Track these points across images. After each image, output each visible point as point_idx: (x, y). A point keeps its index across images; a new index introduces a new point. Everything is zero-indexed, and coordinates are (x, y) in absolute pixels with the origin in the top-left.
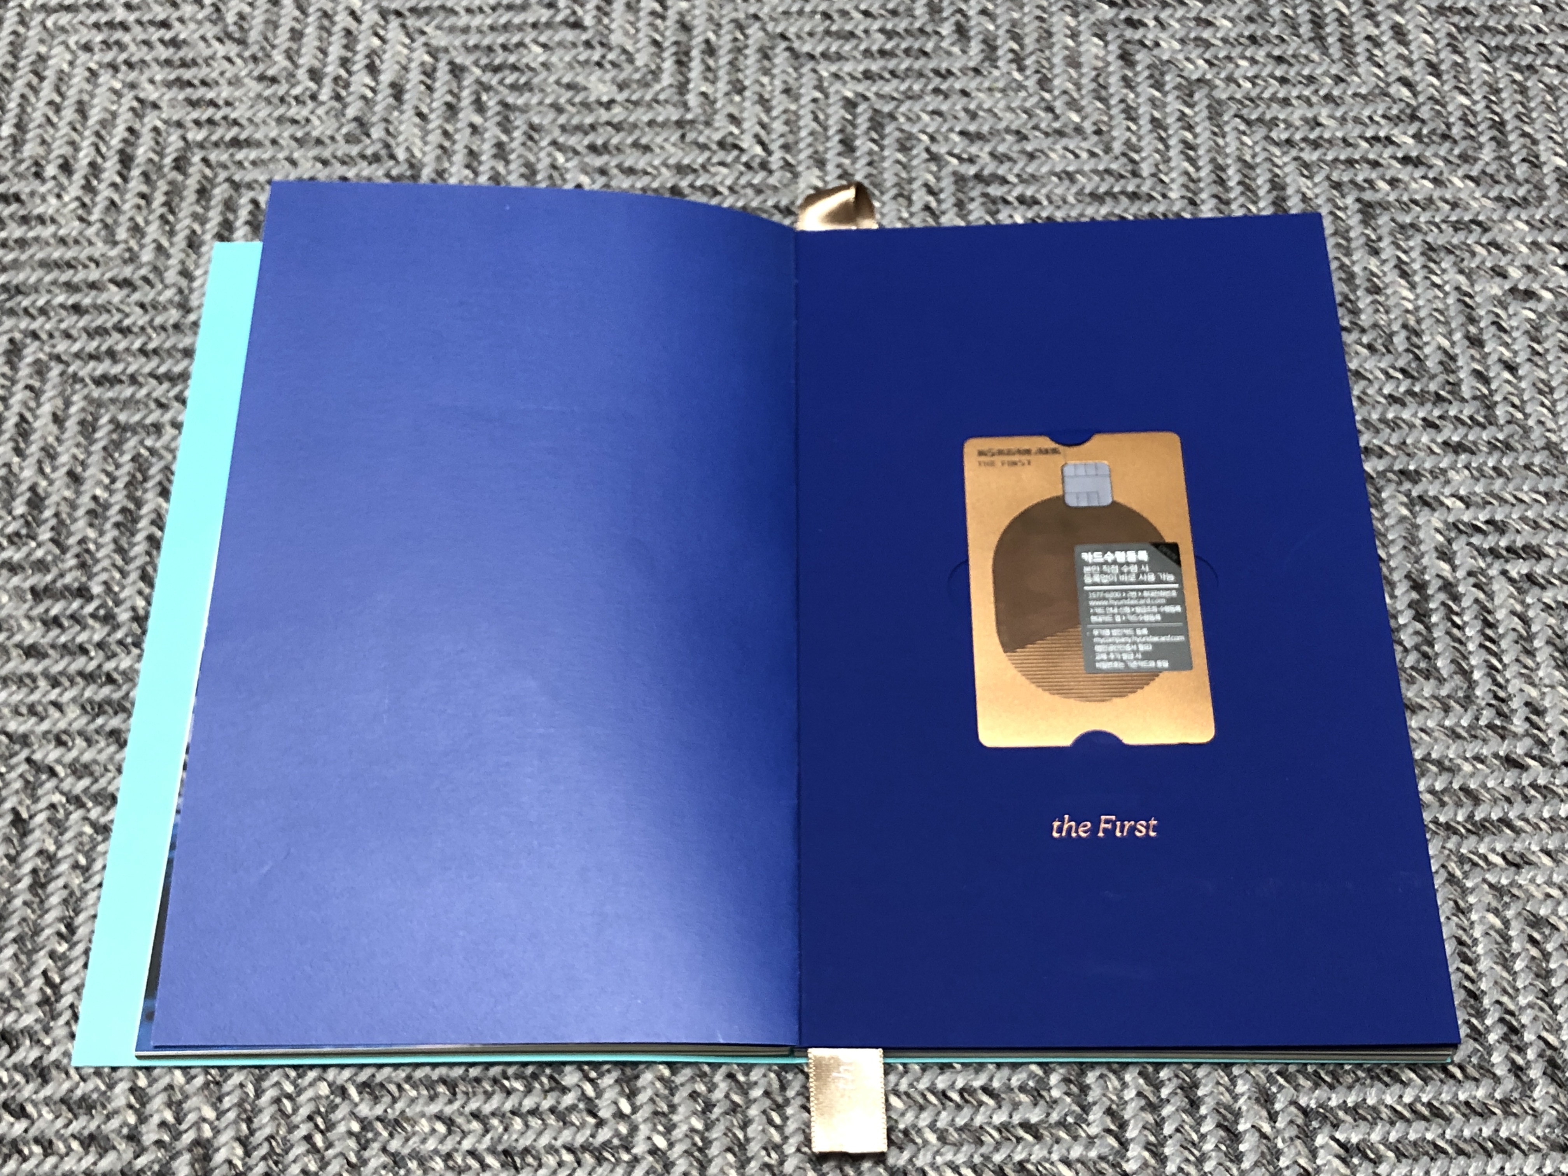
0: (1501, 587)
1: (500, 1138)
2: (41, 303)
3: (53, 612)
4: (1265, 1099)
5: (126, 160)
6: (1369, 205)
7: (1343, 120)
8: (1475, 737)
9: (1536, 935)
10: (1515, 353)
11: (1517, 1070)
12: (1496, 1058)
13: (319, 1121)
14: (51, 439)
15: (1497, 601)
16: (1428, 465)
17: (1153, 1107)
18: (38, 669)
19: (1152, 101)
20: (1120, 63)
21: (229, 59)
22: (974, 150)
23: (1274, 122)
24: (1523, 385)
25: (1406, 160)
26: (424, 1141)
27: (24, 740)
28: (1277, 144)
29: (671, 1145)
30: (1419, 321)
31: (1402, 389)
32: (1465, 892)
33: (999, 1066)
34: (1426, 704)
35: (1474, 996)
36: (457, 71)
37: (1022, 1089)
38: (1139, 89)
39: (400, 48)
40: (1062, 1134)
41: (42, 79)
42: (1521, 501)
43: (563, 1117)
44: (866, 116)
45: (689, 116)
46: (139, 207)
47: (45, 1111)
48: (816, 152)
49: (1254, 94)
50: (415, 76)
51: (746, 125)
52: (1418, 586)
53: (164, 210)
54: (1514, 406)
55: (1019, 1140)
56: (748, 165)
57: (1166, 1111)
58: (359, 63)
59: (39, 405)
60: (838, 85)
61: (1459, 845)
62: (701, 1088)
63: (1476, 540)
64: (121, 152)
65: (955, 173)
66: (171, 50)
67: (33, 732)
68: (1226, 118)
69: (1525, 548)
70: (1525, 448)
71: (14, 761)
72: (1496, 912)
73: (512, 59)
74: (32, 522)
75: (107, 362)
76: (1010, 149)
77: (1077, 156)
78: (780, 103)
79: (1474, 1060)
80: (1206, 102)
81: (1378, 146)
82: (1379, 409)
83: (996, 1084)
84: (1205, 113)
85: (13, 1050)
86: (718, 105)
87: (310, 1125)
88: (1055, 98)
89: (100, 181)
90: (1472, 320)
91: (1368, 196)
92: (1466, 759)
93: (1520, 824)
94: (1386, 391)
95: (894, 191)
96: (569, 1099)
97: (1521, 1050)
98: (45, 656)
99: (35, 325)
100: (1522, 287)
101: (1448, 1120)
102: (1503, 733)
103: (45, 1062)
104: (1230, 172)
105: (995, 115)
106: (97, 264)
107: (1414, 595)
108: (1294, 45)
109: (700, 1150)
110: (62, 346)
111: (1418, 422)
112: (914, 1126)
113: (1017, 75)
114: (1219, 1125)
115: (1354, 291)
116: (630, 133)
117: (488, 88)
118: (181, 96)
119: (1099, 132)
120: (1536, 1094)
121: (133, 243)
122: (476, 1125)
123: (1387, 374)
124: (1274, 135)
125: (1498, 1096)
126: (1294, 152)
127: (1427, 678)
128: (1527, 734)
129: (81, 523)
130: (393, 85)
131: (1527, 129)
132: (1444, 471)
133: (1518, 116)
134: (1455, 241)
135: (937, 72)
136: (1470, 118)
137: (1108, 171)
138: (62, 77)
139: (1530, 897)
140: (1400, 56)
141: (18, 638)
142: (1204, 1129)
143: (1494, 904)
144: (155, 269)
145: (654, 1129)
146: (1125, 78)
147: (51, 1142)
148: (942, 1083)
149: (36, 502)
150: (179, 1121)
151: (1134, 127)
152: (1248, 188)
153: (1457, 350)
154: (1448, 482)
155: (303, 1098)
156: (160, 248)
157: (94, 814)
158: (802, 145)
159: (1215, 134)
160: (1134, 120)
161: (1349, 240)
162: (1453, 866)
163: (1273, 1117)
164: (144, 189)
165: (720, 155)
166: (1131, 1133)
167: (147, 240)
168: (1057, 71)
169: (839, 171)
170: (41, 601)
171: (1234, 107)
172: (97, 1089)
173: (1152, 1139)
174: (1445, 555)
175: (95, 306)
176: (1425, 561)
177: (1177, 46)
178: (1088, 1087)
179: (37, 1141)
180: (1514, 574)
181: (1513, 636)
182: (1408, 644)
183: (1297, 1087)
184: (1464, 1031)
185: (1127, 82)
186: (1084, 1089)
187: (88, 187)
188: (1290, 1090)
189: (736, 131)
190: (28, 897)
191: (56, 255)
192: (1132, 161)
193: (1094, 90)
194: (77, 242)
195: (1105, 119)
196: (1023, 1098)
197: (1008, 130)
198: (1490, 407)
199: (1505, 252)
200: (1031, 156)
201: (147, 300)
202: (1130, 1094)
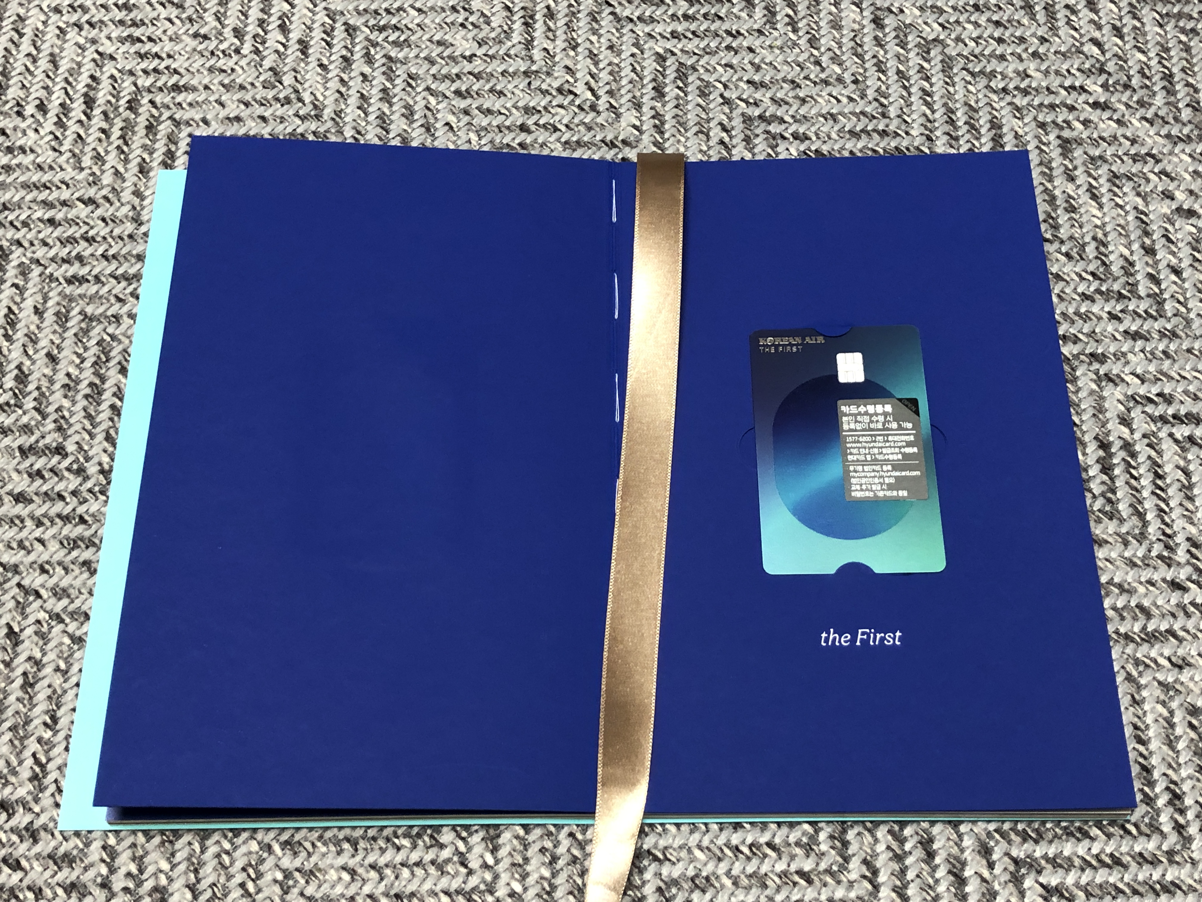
0: (1168, 446)
1: (392, 885)
2: (23, 217)
3: (36, 467)
4: (985, 851)
5: (89, 102)
6: (1067, 141)
7: (1046, 73)
8: (1148, 565)
9: (1195, 722)
10: (1180, 260)
11: (1179, 828)
12: (1164, 818)
13: (251, 871)
14: (33, 328)
15: (1166, 458)
16: (1112, 350)
17: (899, 858)
18: (25, 513)
19: (898, 56)
20: (873, 26)
21: (170, 20)
22: (758, 96)
23: (993, 74)
24: (1186, 285)
25: (1096, 105)
26: (333, 887)
27: (15, 569)
28: (995, 92)
29: (525, 889)
30: (1105, 235)
31: (1092, 289)
32: (1139, 687)
33: (779, 824)
34: (1110, 540)
35: (1147, 770)
36: (350, 30)
37: (798, 844)
38: (887, 47)
39: (305, 11)
40: (829, 879)
41: (21, 35)
42: (1184, 378)
43: (440, 867)
44: (674, 67)
45: (534, 68)
46: (100, 140)
47: (36, 864)
48: (634, 97)
49: (977, 51)
50: (318, 34)
51: (579, 75)
52: (1104, 446)
53: (120, 142)
54: (1179, 302)
55: (795, 884)
56: (580, 107)
57: (909, 861)
58: (274, 23)
59: (23, 300)
60: (651, 43)
61: (1136, 651)
62: (548, 844)
63: (1149, 409)
64: (86, 95)
65: (743, 114)
66: (124, 13)
67: (22, 563)
68: (955, 71)
69: (1187, 415)
70: (1187, 336)
71: (7, 586)
72: (1164, 703)
73: (394, 21)
74: (19, 394)
75: (77, 265)
76: (786, 95)
77: (839, 101)
78: (605, 56)
79: (1147, 820)
80: (940, 58)
81: (1074, 94)
82: (1074, 304)
83: (777, 840)
84: (939, 66)
85: (10, 816)
86: (557, 59)
87: (244, 875)
88: (822, 54)
89: (69, 119)
90: (1147, 234)
91: (1066, 134)
92: (1141, 583)
93: (1181, 634)
94: (1080, 290)
95: (696, 129)
96: (446, 854)
97: (1182, 812)
98: (31, 501)
99: (18, 235)
100: (1185, 207)
101: (1126, 867)
102: (1169, 562)
103: (35, 826)
104: (959, 114)
105: (775, 68)
106: (68, 186)
107: (1101, 453)
108: (1008, 12)
109: (548, 893)
110: (40, 252)
111: (1105, 316)
112: (714, 873)
113: (791, 35)
114: (950, 872)
115: (1055, 210)
116: (488, 81)
117: (375, 45)
118: (132, 51)
119: (856, 82)
120: (1194, 846)
121: (95, 169)
122: (373, 874)
123: (1080, 276)
124: (993, 84)
125: (1165, 848)
126: (1008, 98)
127: (1111, 519)
128: (1188, 563)
129: (58, 395)
130: (300, 42)
131: (1190, 80)
132: (1124, 354)
133: (1183, 70)
134: (1134, 170)
135: (729, 33)
136: (1146, 71)
137: (863, 113)
138: (37, 34)
139: (1189, 692)
140: (1092, 21)
141: (9, 487)
142: (938, 875)
143: (1162, 697)
144: (114, 189)
145: (513, 877)
146: (876, 38)
147: (40, 890)
148: (735, 839)
149: (22, 378)
150: (141, 871)
151: (883, 78)
152: (973, 127)
153: (1135, 258)
154: (1127, 363)
155: (237, 854)
156: (117, 173)
157: (71, 628)
158: (623, 92)
159: (947, 83)
160: (883, 72)
161: (1051, 169)
162: (1130, 667)
163: (991, 866)
164: (104, 125)
165: (559, 99)
166: (882, 878)
167: (107, 166)
168: (822, 32)
169: (653, 112)
170: (27, 457)
171: (962, 61)
172: (76, 847)
173: (898, 883)
174: (1125, 421)
175: (67, 220)
176: (1109, 426)
177: (917, 13)
178: (848, 842)
179: (29, 888)
180: (1178, 436)
181: (1177, 485)
182: (1096, 492)
183: (1010, 842)
184: (1139, 797)
185: (878, 42)
186: (845, 844)
187: (60, 124)
188: (1003, 844)
189: (571, 80)
190: (20, 694)
191: (35, 179)
192: (882, 105)
193: (852, 48)
194: (51, 168)
195: (861, 71)
196: (798, 851)
197: (784, 80)
198: (1161, 303)
199: (1172, 179)
200: (803, 101)
201: (107, 215)
202: (881, 848)
